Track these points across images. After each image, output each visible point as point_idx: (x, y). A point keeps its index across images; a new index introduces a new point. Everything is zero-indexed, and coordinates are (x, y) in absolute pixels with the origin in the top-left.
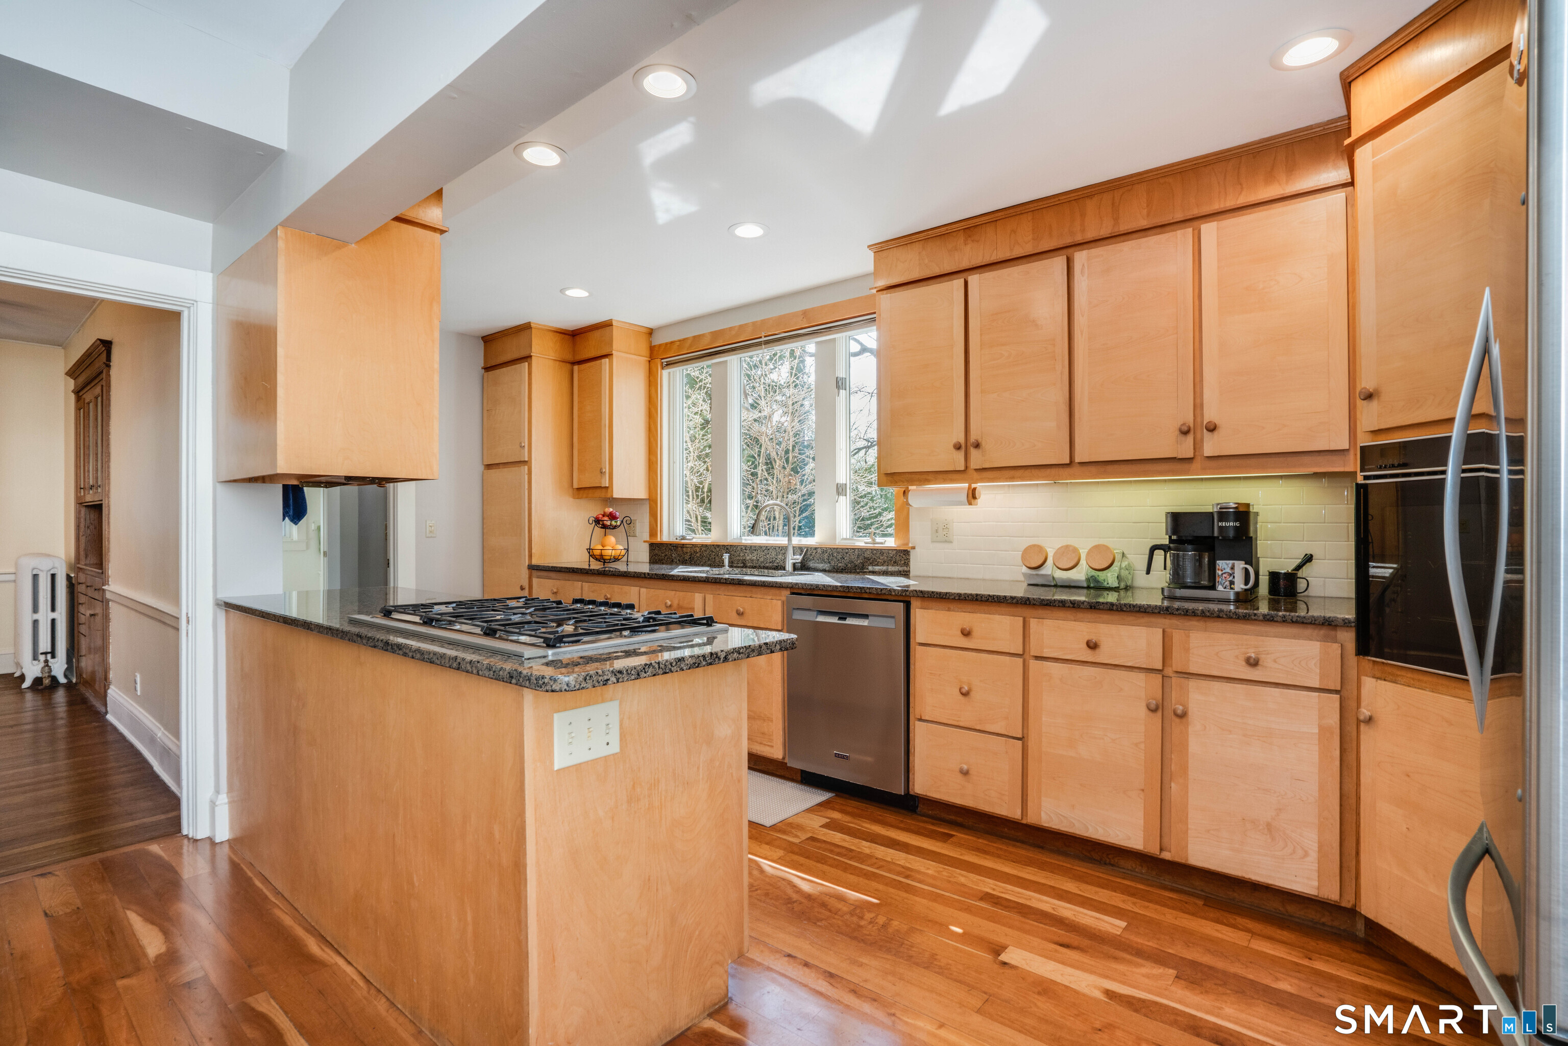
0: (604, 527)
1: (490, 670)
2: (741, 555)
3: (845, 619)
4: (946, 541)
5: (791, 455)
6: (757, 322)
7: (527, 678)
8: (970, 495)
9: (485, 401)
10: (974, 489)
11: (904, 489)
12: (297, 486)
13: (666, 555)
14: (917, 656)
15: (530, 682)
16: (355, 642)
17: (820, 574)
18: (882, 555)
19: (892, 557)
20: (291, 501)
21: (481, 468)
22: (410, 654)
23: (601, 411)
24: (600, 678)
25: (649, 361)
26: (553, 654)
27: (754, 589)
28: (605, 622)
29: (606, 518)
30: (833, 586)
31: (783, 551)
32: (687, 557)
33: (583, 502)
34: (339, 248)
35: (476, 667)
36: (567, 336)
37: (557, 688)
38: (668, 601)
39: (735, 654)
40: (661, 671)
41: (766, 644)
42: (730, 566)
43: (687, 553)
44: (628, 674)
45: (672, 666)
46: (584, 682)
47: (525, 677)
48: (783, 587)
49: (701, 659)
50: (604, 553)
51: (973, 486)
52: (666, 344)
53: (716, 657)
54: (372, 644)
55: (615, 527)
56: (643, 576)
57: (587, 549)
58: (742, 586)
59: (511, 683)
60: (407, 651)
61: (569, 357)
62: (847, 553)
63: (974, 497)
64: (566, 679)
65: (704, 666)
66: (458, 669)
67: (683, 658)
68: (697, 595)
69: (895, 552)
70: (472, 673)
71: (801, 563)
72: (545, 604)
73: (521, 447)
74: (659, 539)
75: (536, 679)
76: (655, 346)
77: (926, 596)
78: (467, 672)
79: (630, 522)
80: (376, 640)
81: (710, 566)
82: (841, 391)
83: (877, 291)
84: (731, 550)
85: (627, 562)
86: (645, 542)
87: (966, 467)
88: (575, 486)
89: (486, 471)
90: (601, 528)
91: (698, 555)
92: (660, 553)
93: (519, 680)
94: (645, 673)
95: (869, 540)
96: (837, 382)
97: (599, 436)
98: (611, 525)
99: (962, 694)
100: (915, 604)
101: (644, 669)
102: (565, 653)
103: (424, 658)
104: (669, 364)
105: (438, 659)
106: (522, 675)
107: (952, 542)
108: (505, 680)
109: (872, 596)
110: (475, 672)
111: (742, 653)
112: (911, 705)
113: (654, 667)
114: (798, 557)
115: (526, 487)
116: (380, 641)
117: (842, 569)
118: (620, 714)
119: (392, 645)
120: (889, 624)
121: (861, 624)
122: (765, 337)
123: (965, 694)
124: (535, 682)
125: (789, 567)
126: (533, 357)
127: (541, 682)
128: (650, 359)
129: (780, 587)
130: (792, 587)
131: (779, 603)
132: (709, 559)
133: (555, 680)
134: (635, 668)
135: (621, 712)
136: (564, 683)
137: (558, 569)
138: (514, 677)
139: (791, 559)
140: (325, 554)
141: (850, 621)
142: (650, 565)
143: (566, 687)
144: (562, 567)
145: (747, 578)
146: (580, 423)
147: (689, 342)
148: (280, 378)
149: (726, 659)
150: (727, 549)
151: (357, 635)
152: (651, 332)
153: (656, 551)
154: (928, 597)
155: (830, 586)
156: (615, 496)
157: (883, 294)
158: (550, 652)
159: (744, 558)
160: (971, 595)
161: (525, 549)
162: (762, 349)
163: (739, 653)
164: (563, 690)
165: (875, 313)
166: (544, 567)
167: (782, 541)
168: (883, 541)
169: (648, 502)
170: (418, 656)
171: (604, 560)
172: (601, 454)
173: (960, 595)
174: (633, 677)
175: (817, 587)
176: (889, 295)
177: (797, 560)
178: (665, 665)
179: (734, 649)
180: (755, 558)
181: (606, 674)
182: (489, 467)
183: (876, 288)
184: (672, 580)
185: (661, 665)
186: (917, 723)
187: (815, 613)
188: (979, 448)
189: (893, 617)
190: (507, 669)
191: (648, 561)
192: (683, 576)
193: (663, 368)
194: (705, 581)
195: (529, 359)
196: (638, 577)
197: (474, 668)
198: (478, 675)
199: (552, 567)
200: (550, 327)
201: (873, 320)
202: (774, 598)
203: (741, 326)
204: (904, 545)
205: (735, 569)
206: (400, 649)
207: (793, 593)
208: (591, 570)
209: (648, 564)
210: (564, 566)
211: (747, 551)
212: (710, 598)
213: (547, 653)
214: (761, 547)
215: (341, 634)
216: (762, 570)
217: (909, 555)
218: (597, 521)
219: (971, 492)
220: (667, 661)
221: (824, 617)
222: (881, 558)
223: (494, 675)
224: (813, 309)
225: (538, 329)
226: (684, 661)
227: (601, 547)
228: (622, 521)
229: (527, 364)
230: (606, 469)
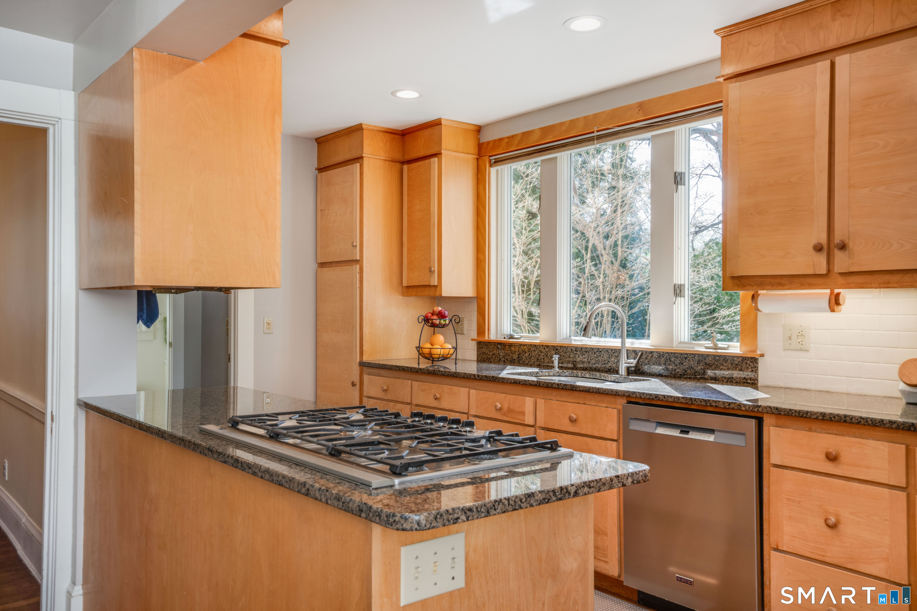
0: (433, 325)
1: (339, 500)
2: (572, 356)
3: (687, 432)
4: (801, 350)
5: (619, 249)
6: (589, 116)
7: (377, 514)
8: (833, 301)
9: (319, 201)
10: (838, 294)
11: (754, 292)
12: (151, 291)
13: (494, 354)
14: (772, 478)
15: (380, 518)
16: (206, 455)
17: (656, 380)
18: (726, 362)
19: (737, 365)
20: (145, 305)
21: (313, 266)
22: (260, 474)
23: (430, 210)
24: (450, 517)
25: (478, 159)
26: (401, 483)
27: (588, 396)
28: (449, 445)
29: (435, 317)
30: (674, 397)
31: (616, 354)
32: (515, 357)
33: (411, 299)
34: (188, 66)
35: (325, 495)
36: (397, 136)
37: (408, 527)
38: (498, 404)
39: (586, 488)
40: (510, 508)
41: (617, 477)
42: (560, 368)
43: (515, 352)
44: (478, 511)
45: (521, 502)
46: (434, 521)
47: (375, 512)
48: (619, 395)
49: (551, 494)
50: (434, 351)
51: (836, 291)
52: (495, 141)
53: (566, 492)
54: (222, 459)
55: (444, 326)
56: (473, 377)
57: (416, 348)
58: (575, 392)
59: (360, 516)
60: (257, 471)
61: (399, 156)
62: (686, 358)
63: (837, 303)
64: (417, 518)
65: (554, 501)
66: (307, 495)
67: (533, 493)
68: (527, 399)
69: (741, 359)
70: (321, 500)
71: (636, 366)
72: (384, 417)
73: (353, 246)
74: (487, 338)
75: (387, 517)
76: (483, 143)
77: (782, 413)
78: (316, 499)
79: (457, 321)
80: (226, 456)
81: (539, 366)
82: (679, 186)
83: (724, 80)
84: (561, 351)
85: (456, 359)
86: (472, 340)
87: (829, 271)
88: (405, 284)
89: (319, 269)
90: (430, 326)
91: (527, 355)
92: (487, 352)
93: (369, 515)
94: (495, 510)
95: (709, 344)
96: (675, 178)
97: (428, 235)
98: (440, 323)
99: (828, 526)
100: (768, 420)
101: (494, 506)
102: (410, 481)
103: (273, 480)
104: (497, 162)
105: (287, 482)
106: (372, 510)
107: (808, 351)
108: (354, 512)
109: (717, 410)
110: (323, 500)
111: (593, 487)
112: (765, 532)
113: (503, 504)
114: (632, 361)
115: (358, 285)
116: (230, 458)
117: (681, 375)
118: (466, 547)
119: (241, 463)
120: (738, 441)
121: (706, 439)
122: (598, 131)
123: (833, 527)
124: (386, 519)
125: (623, 371)
126: (364, 159)
127: (391, 520)
128: (478, 157)
129: (615, 395)
130: (629, 396)
131: (615, 412)
132: (538, 359)
133: (406, 519)
134: (485, 506)
135: (467, 545)
136: (415, 522)
137: (389, 367)
138: (364, 510)
139: (624, 364)
140: (170, 344)
141: (693, 435)
142: (477, 363)
143: (416, 526)
144: (392, 365)
145: (579, 384)
146: (409, 221)
147: (518, 138)
148: (137, 195)
149: (576, 494)
150: (557, 349)
151: (209, 449)
152: (479, 129)
153: (484, 350)
154: (785, 415)
155: (671, 397)
156: (444, 294)
157: (731, 83)
158: (397, 481)
159: (575, 360)
160: (838, 415)
161: (356, 346)
162: (594, 144)
163: (590, 487)
164: (414, 529)
165: (721, 102)
166: (375, 364)
167: (614, 342)
168: (726, 346)
169: (476, 300)
170: (267, 476)
171: (433, 358)
172: (430, 253)
173: (824, 415)
174: (483, 515)
175: (656, 397)
176: (738, 83)
177: (632, 364)
178: (515, 502)
179: (585, 483)
180: (586, 360)
181: (456, 512)
182: (322, 265)
183: (723, 76)
184: (503, 382)
185: (511, 502)
186: (773, 553)
187: (655, 424)
188: (845, 250)
189: (743, 434)
190: (357, 502)
191: (476, 359)
192: (514, 379)
193: (491, 166)
194: (536, 385)
195: (360, 160)
196: (467, 378)
197: (323, 496)
198: (327, 503)
199: (383, 365)
200: (381, 127)
201: (720, 110)
202: (609, 406)
203: (572, 121)
204: (751, 352)
205: (565, 371)
206: (250, 468)
207: (629, 402)
208: (421, 369)
209: (475, 363)
210: (394, 364)
211: (578, 353)
212: (541, 402)
213: (394, 482)
214: (593, 349)
215: (193, 446)
216: (594, 373)
217: (757, 363)
218: (426, 320)
219: (833, 297)
220: (516, 497)
221: (665, 429)
222: (725, 364)
223: (343, 506)
224: (650, 101)
225: (370, 130)
226: (534, 497)
227: (430, 346)
228: (451, 320)
229: (358, 164)
230: (434, 267)
